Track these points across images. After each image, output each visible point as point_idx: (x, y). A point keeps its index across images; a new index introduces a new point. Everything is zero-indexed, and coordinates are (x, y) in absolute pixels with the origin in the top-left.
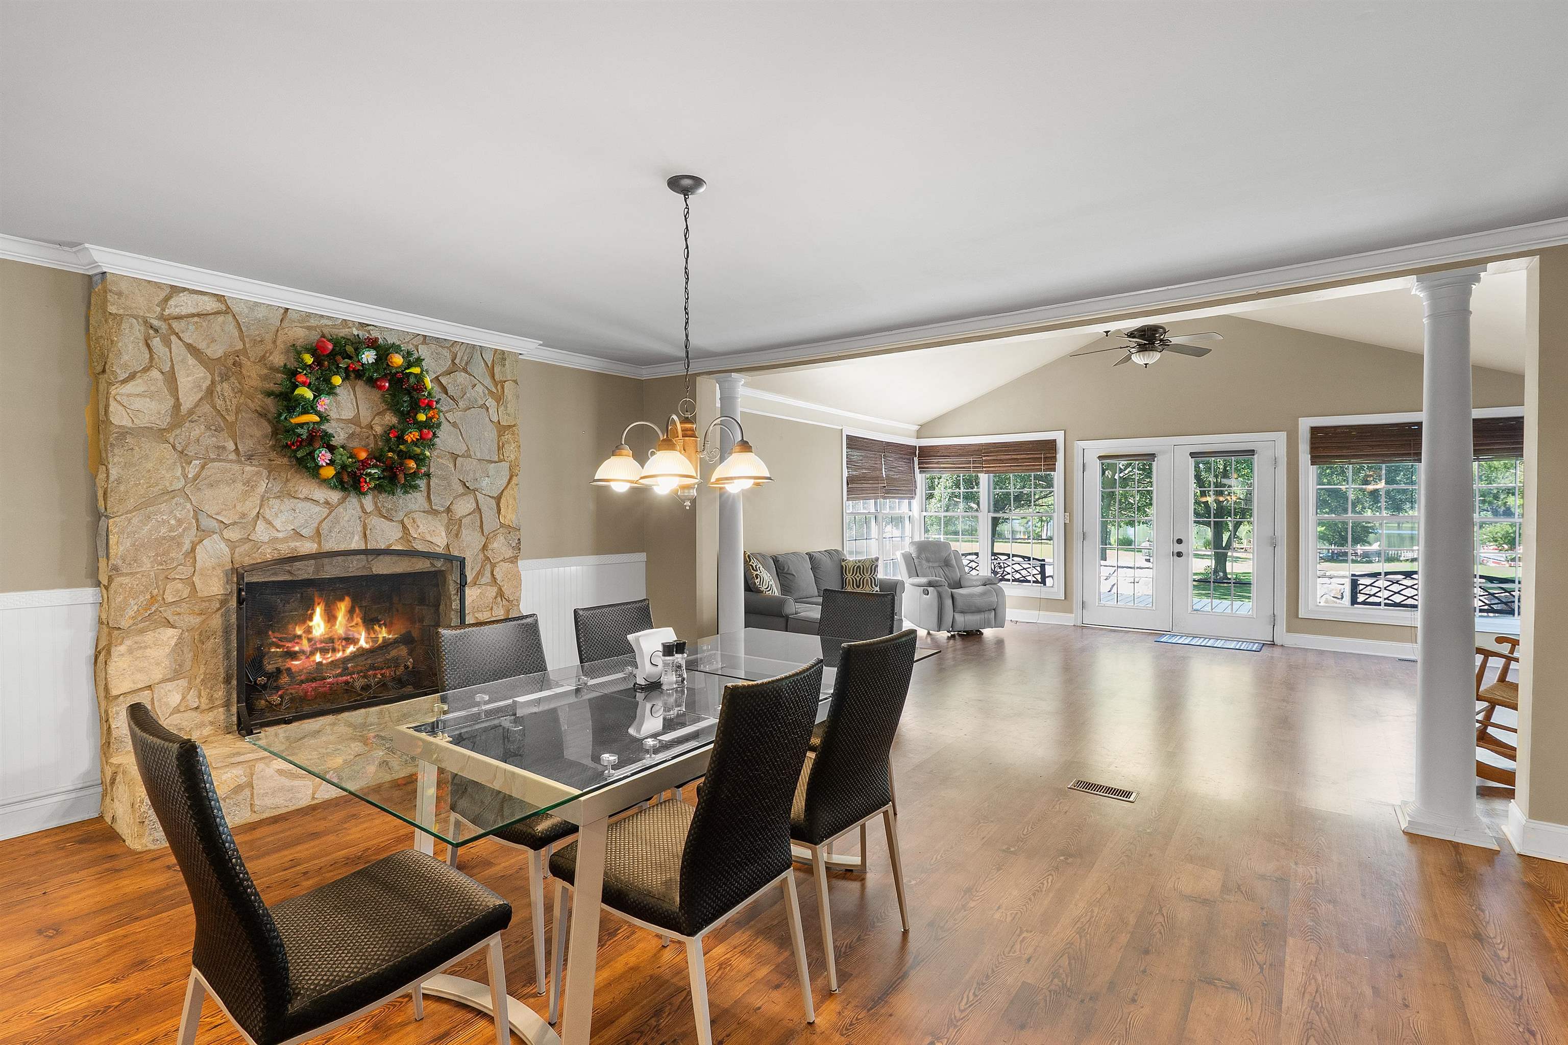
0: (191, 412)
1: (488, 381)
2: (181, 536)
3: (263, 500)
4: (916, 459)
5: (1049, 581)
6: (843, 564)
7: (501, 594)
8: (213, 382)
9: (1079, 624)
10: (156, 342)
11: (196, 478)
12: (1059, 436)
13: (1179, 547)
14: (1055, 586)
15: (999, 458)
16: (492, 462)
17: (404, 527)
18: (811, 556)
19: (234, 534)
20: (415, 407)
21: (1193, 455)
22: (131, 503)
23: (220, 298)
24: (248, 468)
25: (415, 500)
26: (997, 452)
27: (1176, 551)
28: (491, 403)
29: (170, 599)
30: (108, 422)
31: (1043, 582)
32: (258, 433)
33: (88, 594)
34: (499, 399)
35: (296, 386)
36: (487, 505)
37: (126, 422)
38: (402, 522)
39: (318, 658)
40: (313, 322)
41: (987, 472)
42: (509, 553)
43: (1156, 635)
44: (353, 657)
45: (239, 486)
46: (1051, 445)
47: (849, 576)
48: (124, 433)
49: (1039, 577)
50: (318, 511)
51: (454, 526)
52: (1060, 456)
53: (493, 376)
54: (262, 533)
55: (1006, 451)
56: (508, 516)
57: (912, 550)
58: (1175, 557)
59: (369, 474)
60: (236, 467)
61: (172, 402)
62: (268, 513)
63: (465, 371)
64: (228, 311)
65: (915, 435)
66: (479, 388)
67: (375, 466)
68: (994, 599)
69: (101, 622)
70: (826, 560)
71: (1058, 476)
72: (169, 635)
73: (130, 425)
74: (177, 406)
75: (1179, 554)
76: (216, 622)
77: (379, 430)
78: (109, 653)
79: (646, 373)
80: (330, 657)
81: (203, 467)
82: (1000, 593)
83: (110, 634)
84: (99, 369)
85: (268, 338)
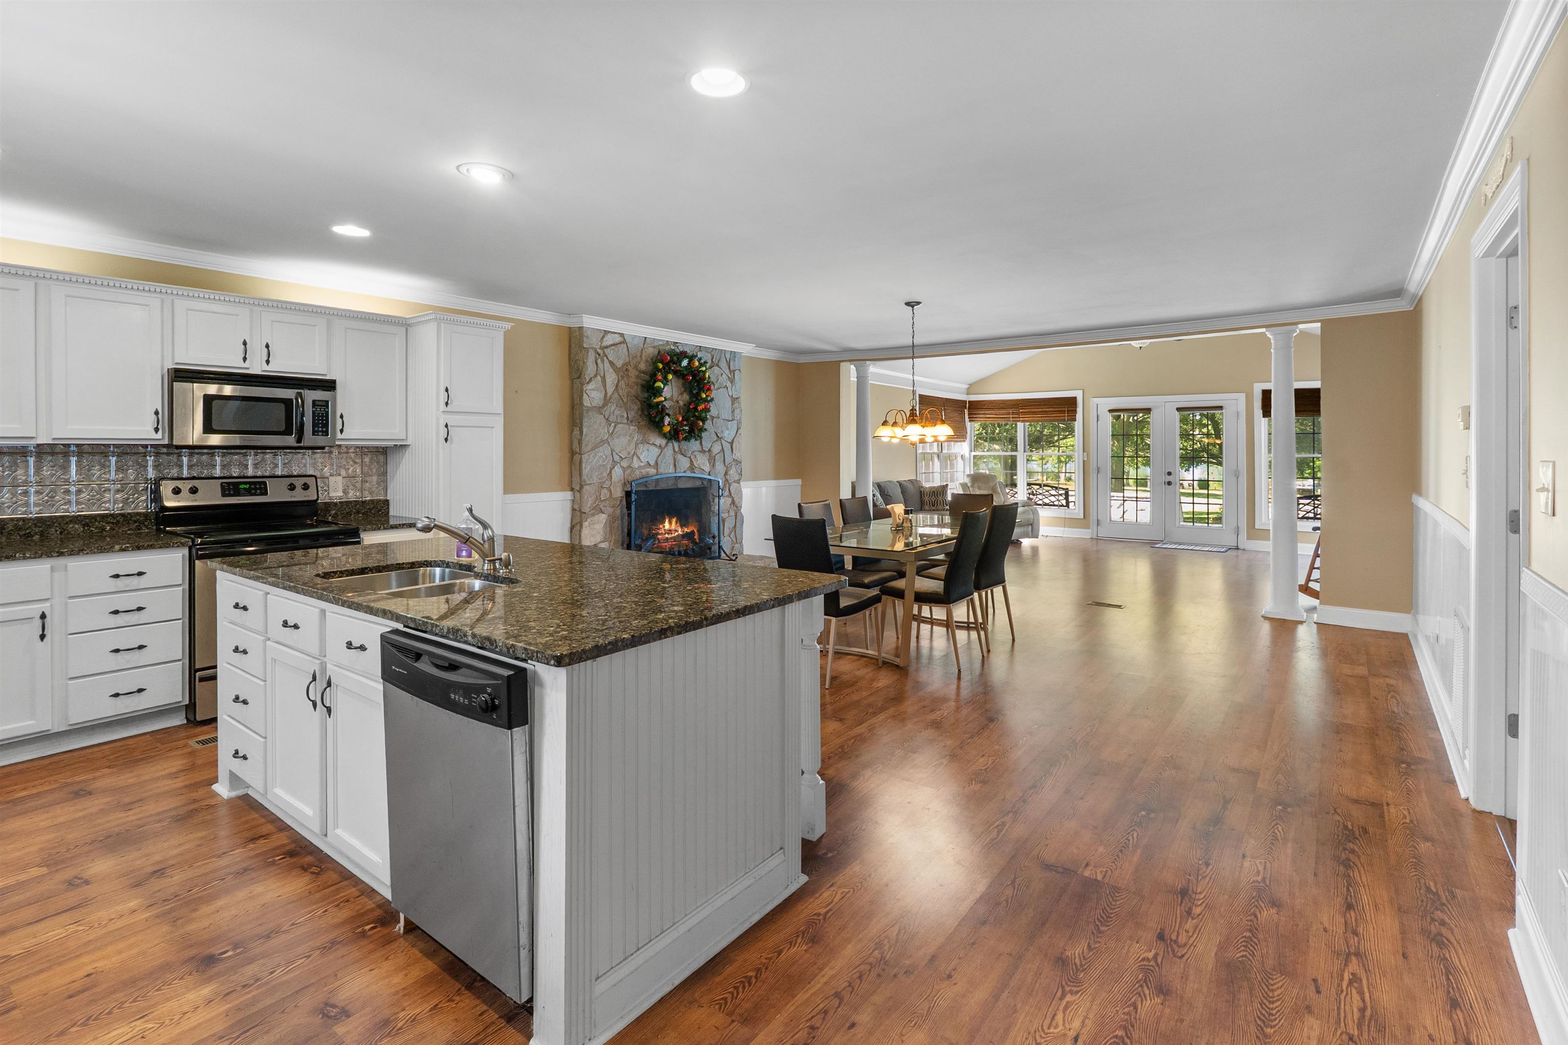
0: (611, 398)
1: (727, 371)
2: (606, 464)
3: (637, 444)
4: (966, 411)
5: (1071, 505)
6: (922, 489)
7: (733, 502)
8: (618, 381)
9: (1095, 537)
10: (599, 361)
11: (613, 432)
12: (1078, 394)
13: (1169, 478)
14: (1076, 509)
15: (1032, 410)
16: (729, 421)
17: (691, 461)
18: (900, 483)
19: (625, 464)
20: (701, 389)
21: (1178, 409)
22: (590, 447)
23: (622, 335)
24: (632, 427)
25: (694, 445)
26: (1031, 406)
27: (1167, 481)
28: (729, 384)
29: (602, 499)
30: (581, 404)
31: (1068, 506)
32: (636, 408)
33: (568, 495)
34: (732, 381)
35: (655, 382)
36: (727, 447)
37: (589, 405)
38: (690, 458)
39: (667, 536)
40: (656, 344)
41: (1023, 421)
42: (737, 478)
43: (1152, 543)
44: (677, 535)
45: (628, 437)
46: (1071, 403)
47: (926, 499)
48: (589, 409)
49: (1064, 502)
50: (656, 451)
51: (712, 461)
52: (1080, 409)
53: (729, 368)
54: (636, 464)
55: (1038, 405)
56: (737, 455)
57: (967, 480)
58: (1167, 485)
59: (684, 430)
60: (627, 427)
61: (604, 393)
62: (638, 452)
63: (718, 365)
64: (624, 342)
65: (965, 391)
66: (724, 376)
67: (686, 425)
68: (1032, 516)
69: (573, 510)
70: (909, 486)
71: (1078, 425)
72: (603, 518)
73: (590, 405)
74: (606, 394)
75: (1169, 483)
76: (618, 512)
77: (681, 403)
78: (581, 526)
79: (803, 359)
80: (670, 536)
81: (615, 427)
82: (1035, 513)
83: (581, 516)
84: (576, 376)
85: (639, 354)
